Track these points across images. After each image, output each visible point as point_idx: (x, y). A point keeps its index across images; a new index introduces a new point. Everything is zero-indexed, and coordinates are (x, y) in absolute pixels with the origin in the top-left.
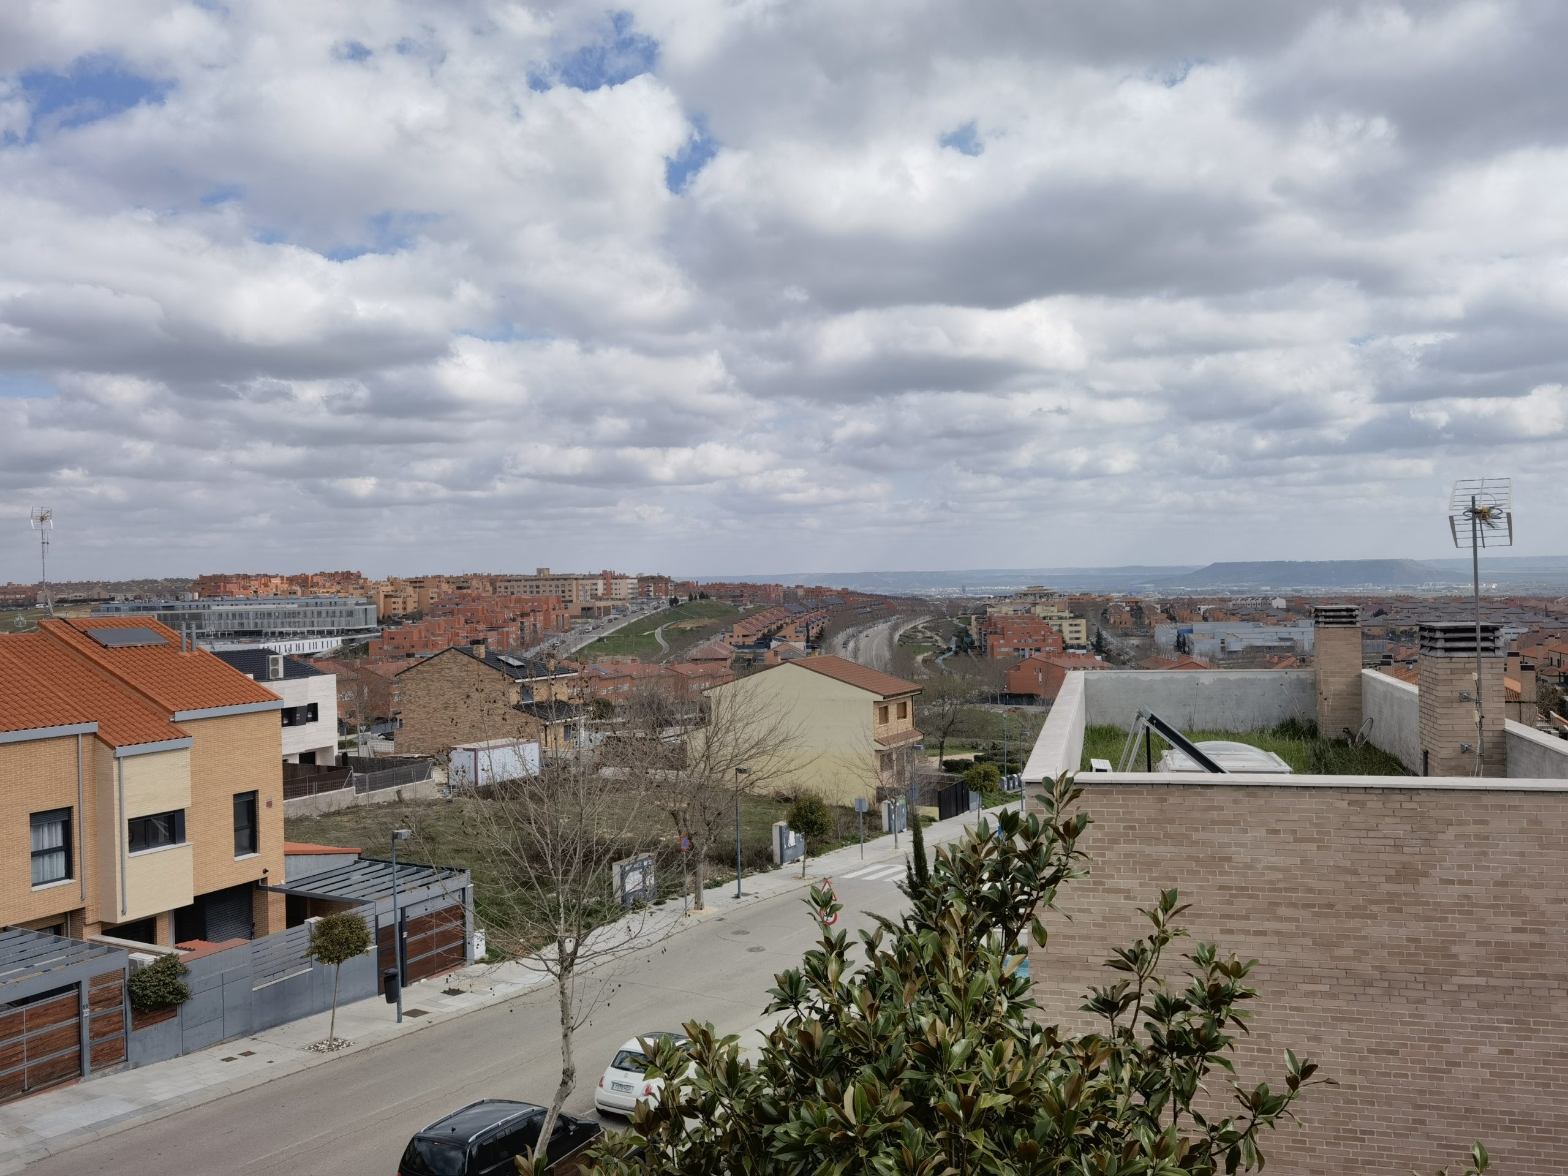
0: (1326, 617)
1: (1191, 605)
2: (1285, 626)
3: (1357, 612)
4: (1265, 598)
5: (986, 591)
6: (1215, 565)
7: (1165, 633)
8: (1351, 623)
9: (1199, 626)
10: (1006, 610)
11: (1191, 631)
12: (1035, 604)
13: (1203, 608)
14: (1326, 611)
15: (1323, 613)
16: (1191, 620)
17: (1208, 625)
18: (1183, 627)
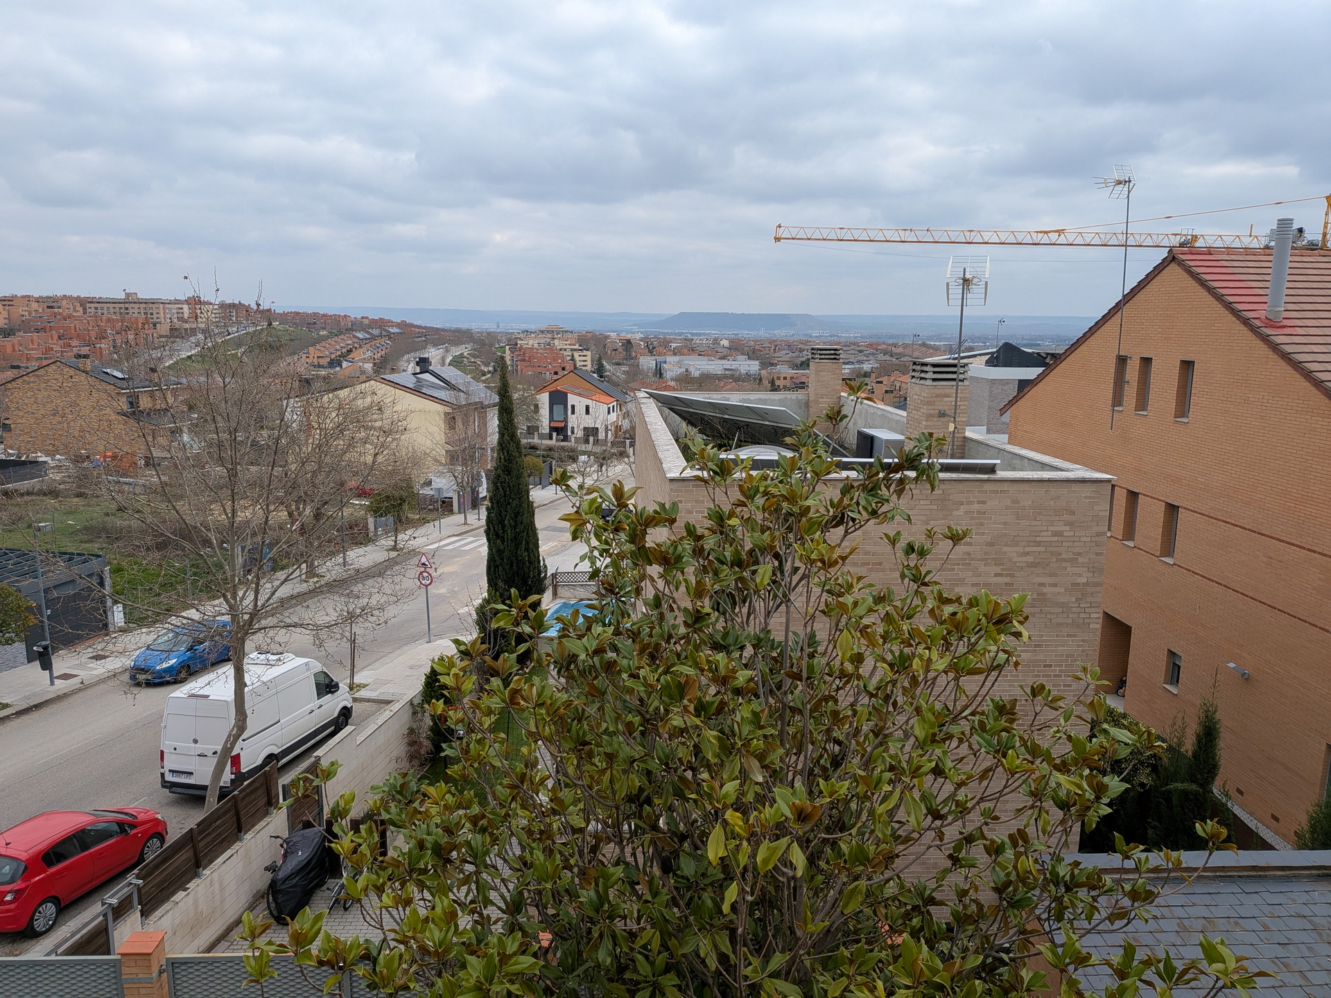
1: (665, 343)
2: (729, 360)
3: (843, 351)
4: (715, 339)
5: (515, 327)
6: (682, 315)
7: (647, 362)
8: (835, 359)
9: (671, 359)
10: (531, 342)
11: (665, 362)
12: (553, 339)
13: (674, 345)
15: (819, 352)
16: (665, 354)
17: (677, 358)
18: (660, 359)
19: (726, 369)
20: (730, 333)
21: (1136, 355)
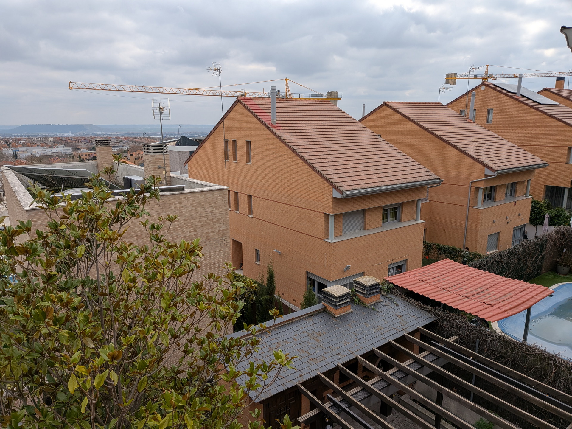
0: (100, 143)
1: (17, 141)
2: (54, 148)
3: (110, 141)
4: (45, 138)
6: (24, 126)
7: (7, 151)
8: (108, 145)
9: (22, 149)
11: (18, 151)
13: (22, 142)
14: (100, 141)
15: (99, 142)
16: (17, 146)
17: (25, 148)
18: (14, 149)
19: (53, 152)
20: (53, 134)
21: (231, 139)
